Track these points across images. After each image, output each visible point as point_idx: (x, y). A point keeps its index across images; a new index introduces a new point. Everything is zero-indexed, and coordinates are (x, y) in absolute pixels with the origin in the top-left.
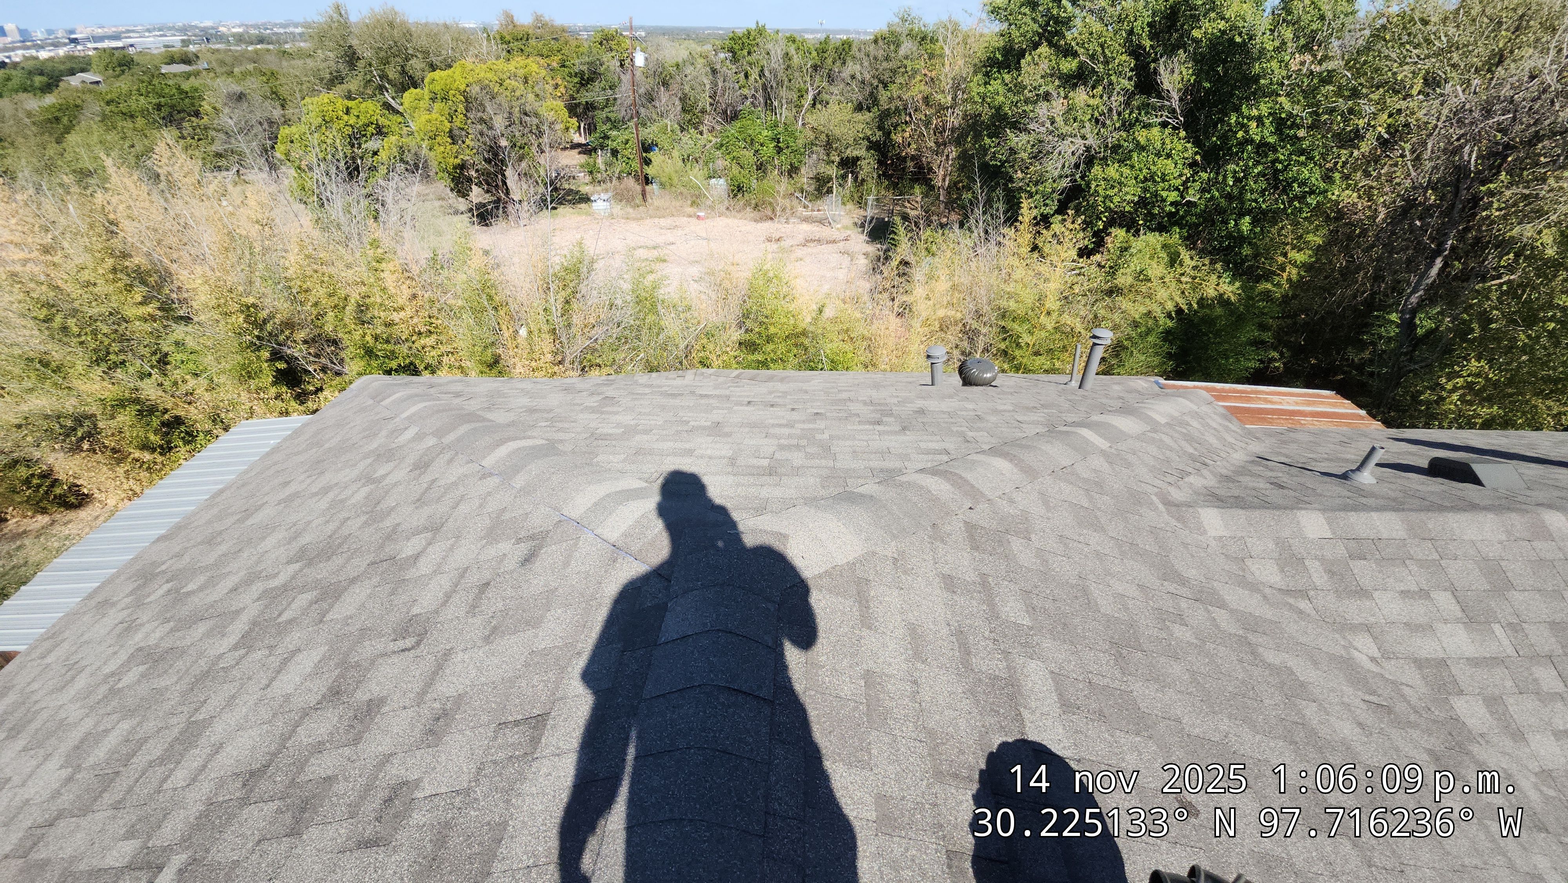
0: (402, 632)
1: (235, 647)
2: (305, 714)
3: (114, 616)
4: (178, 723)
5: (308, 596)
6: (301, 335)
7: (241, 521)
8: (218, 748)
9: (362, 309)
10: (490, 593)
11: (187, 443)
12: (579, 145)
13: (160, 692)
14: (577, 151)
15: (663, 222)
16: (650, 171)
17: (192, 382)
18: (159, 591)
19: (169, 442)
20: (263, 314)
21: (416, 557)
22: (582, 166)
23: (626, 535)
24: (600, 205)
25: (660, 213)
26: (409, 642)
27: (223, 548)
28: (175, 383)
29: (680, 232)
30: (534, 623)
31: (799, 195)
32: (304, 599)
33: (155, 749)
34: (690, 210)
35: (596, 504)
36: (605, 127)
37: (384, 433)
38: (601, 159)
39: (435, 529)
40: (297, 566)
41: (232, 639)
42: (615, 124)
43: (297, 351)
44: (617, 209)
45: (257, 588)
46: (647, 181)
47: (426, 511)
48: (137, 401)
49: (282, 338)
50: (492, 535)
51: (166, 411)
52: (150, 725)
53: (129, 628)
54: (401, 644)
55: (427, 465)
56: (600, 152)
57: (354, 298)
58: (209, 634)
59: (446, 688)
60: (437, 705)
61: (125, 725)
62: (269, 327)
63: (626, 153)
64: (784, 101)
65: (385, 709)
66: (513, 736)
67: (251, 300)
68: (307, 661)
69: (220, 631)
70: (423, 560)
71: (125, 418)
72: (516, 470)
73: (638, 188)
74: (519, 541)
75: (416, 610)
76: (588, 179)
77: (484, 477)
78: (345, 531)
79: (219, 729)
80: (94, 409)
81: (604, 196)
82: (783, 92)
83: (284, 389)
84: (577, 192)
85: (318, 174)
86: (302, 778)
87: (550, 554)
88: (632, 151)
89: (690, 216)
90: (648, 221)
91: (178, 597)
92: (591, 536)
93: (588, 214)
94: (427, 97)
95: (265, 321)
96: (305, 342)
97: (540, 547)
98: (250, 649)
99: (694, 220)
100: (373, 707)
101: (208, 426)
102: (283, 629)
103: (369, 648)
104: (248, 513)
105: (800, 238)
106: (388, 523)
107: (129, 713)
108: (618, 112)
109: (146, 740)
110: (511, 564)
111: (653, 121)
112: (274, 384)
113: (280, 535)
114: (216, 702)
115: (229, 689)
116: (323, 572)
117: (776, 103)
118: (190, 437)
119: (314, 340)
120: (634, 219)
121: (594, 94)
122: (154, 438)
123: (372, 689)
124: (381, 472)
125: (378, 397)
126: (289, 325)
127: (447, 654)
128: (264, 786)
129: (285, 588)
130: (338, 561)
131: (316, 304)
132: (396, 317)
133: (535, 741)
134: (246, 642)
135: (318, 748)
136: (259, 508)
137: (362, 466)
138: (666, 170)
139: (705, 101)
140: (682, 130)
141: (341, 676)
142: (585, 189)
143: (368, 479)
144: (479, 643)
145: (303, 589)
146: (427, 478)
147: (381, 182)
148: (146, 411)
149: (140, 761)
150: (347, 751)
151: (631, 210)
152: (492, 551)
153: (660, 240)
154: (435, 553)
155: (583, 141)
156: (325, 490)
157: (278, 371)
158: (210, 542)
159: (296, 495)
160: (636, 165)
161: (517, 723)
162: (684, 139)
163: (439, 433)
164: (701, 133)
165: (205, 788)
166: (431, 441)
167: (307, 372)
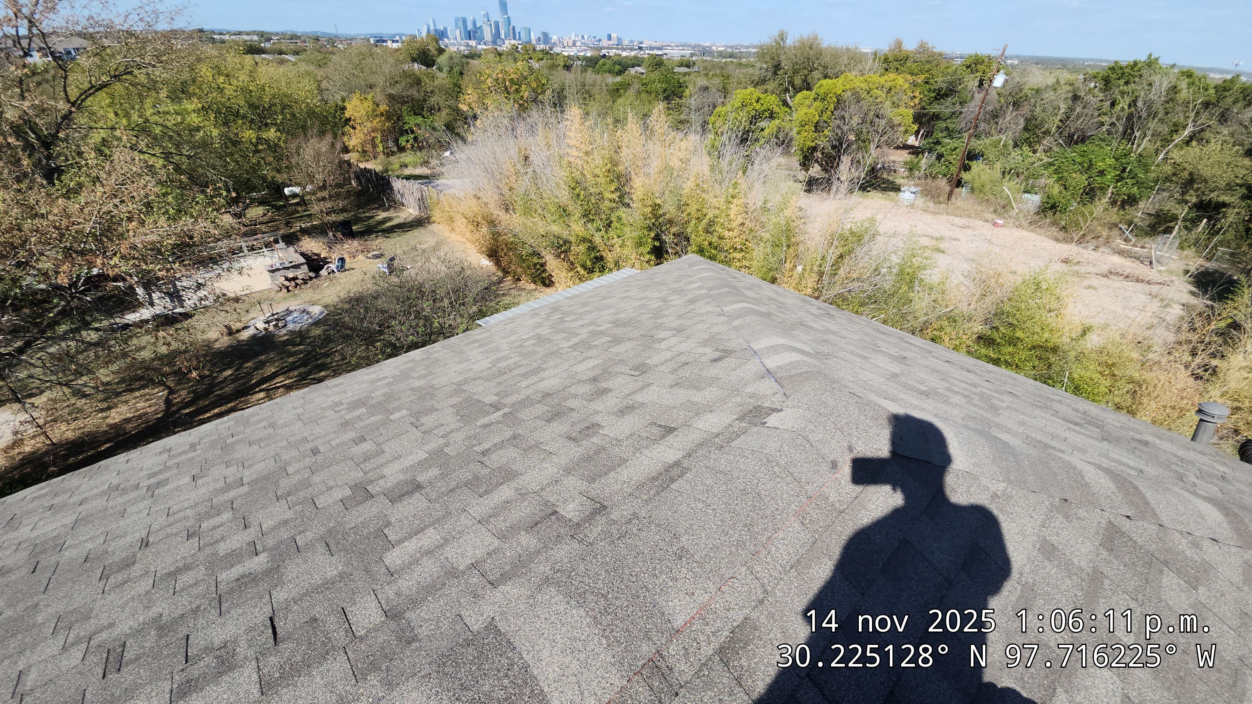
0: (636, 368)
1: (569, 347)
2: (579, 381)
3: (537, 319)
4: (535, 365)
5: (608, 339)
6: (674, 230)
7: (601, 300)
8: (542, 380)
9: (711, 223)
10: (686, 367)
11: (600, 271)
12: (912, 147)
13: (535, 352)
14: (908, 151)
15: (957, 220)
16: (965, 176)
17: (616, 240)
18: (557, 316)
19: (593, 268)
20: (661, 212)
21: (663, 340)
22: (906, 163)
23: (778, 367)
24: (906, 195)
25: (958, 212)
26: (636, 373)
27: (588, 308)
28: (609, 238)
29: (969, 232)
30: (699, 389)
31: (1123, 227)
32: (606, 339)
33: (522, 370)
34: (990, 216)
35: (771, 347)
36: (940, 135)
37: (684, 282)
38: (924, 161)
39: (679, 330)
40: (611, 325)
41: (570, 344)
42: (950, 133)
43: (668, 238)
44: (920, 202)
45: (592, 328)
46: (959, 183)
47: (682, 322)
48: (590, 241)
49: (664, 228)
50: (705, 343)
51: (599, 251)
52: (526, 362)
53: (539, 325)
54: (633, 372)
55: (695, 302)
56: (926, 154)
57: (710, 215)
58: (564, 339)
59: (639, 398)
60: (631, 402)
61: (518, 359)
62: (660, 220)
63: (950, 158)
64: (1149, 133)
65: (609, 394)
66: (655, 430)
67: (658, 201)
68: (591, 363)
69: (567, 339)
70: (665, 342)
71: (582, 248)
72: (739, 316)
73: (948, 189)
74: (717, 350)
75: (647, 362)
76: (907, 173)
77: (720, 315)
78: (639, 318)
79: (547, 373)
80: (573, 239)
81: (913, 189)
82: (1153, 125)
83: (653, 258)
84: (892, 183)
85: (725, 138)
86: (563, 404)
87: (730, 362)
88: (955, 159)
89: (986, 221)
90: (944, 217)
91: (562, 321)
92: (758, 361)
93: (892, 200)
94: (811, 97)
95: (660, 216)
96: (674, 235)
97: (726, 357)
98: (575, 350)
99: (989, 226)
100: (606, 391)
101: (612, 266)
102: (590, 347)
103: (619, 368)
104: (605, 298)
105: (1105, 269)
106: (660, 321)
107: (522, 355)
108: (959, 124)
109: (521, 366)
110: (705, 359)
111: (988, 134)
112: (649, 253)
113: (612, 311)
114: (551, 363)
115: (559, 361)
116: (619, 331)
117: (1138, 134)
118: (602, 269)
119: (679, 235)
120: (931, 212)
121: (943, 108)
122: (589, 263)
123: (610, 384)
124: (671, 298)
125: (691, 265)
126: (671, 222)
127: (649, 385)
128: (549, 400)
129: (601, 332)
130: (629, 329)
131: (689, 214)
132: (727, 234)
133: (663, 437)
134: (574, 347)
135: (575, 396)
136: (610, 297)
137: (664, 293)
138: (983, 177)
139: (1053, 124)
140: (1016, 145)
141: (601, 374)
142: (899, 181)
143: (664, 300)
144: (667, 386)
145: (608, 335)
146: (691, 307)
147: (758, 149)
148: (592, 248)
149: (516, 372)
150: (585, 403)
151: (931, 204)
152: (700, 350)
153: (947, 234)
154: (674, 341)
155: (917, 144)
156: (642, 299)
157: (654, 246)
158: (584, 305)
159: (629, 297)
160: (954, 169)
161: (660, 426)
162: (1013, 154)
163: (711, 289)
164: (1035, 152)
165: (529, 392)
166: (704, 291)
167: (667, 252)
